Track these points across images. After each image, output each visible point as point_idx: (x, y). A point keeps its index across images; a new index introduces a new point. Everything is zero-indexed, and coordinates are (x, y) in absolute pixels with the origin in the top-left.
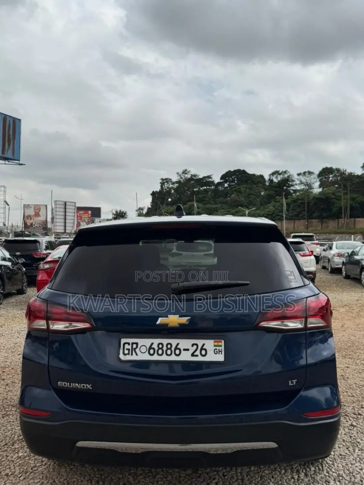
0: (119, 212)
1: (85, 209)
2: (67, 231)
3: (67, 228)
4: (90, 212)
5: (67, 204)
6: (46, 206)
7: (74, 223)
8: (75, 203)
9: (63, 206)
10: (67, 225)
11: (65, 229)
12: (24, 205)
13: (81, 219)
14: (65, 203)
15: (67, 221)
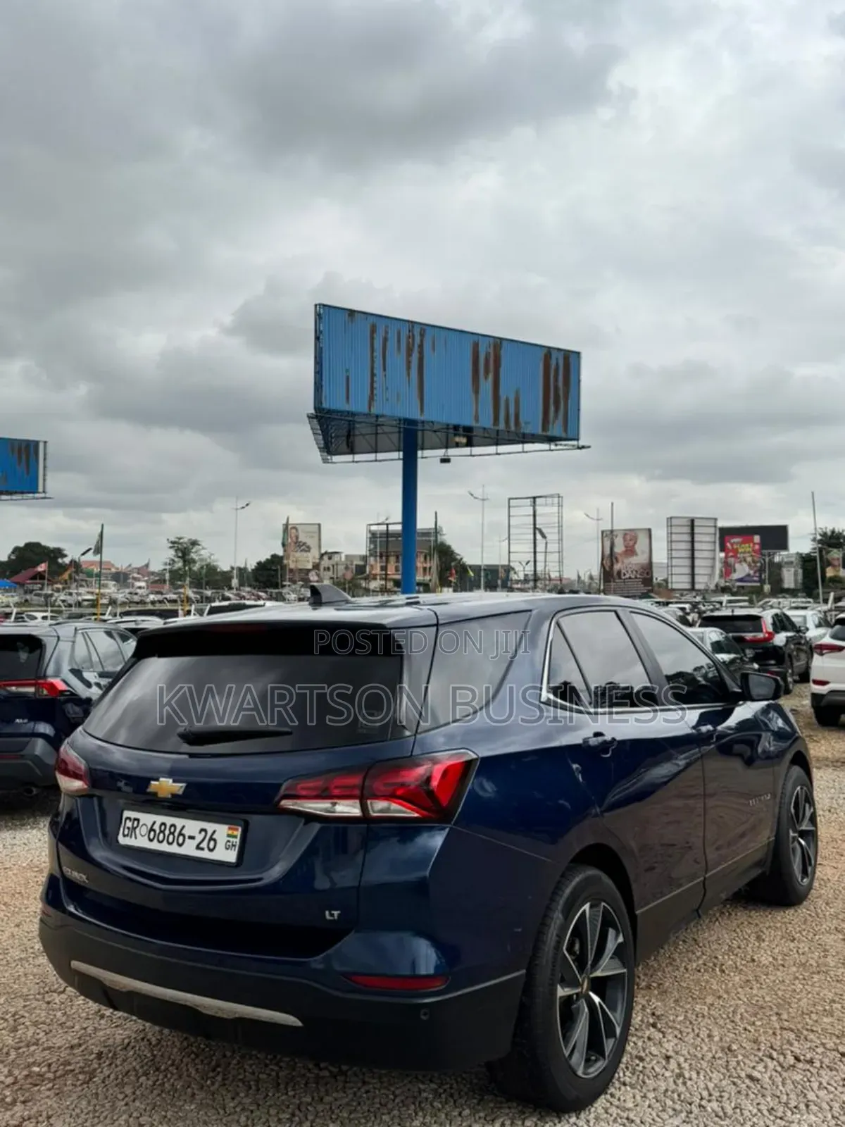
0: (829, 533)
1: (746, 532)
2: (697, 587)
3: (697, 579)
4: (757, 538)
5: (696, 523)
6: (650, 530)
7: (713, 567)
8: (716, 519)
9: (687, 530)
10: (697, 571)
11: (693, 583)
12: (603, 532)
13: (735, 556)
14: (692, 521)
15: (697, 562)
